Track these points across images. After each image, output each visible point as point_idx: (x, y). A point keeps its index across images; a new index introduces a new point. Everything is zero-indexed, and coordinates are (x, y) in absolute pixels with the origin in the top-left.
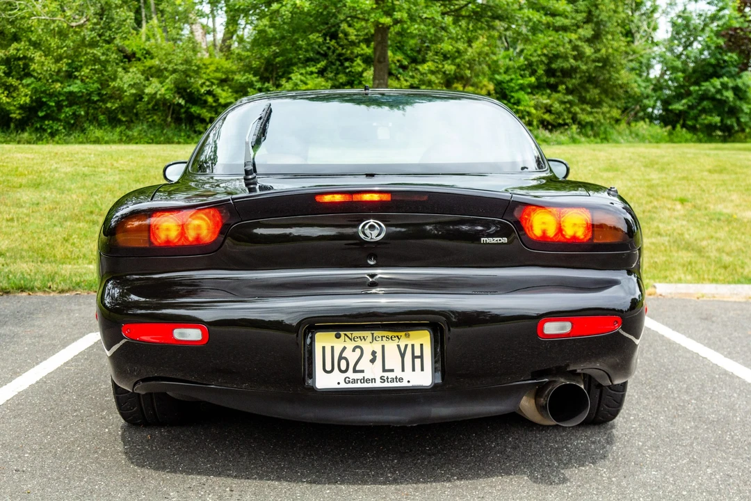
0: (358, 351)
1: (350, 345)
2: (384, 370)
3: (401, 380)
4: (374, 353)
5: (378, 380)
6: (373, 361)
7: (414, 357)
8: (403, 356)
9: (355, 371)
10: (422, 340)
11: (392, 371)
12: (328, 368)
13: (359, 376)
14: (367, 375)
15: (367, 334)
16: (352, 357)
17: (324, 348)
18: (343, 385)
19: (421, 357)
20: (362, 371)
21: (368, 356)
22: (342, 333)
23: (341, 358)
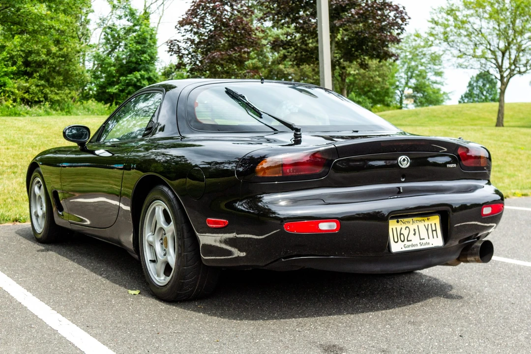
0: (407, 229)
1: (404, 226)
2: (421, 239)
3: (429, 243)
4: (414, 230)
5: (419, 245)
6: (415, 234)
7: (433, 231)
8: (427, 230)
9: (408, 241)
10: (435, 221)
11: (424, 239)
12: (396, 240)
13: (410, 243)
14: (413, 242)
15: (410, 219)
16: (405, 232)
17: (392, 229)
18: (404, 249)
19: (436, 230)
20: (411, 241)
21: (412, 232)
22: (399, 220)
23: (401, 234)
